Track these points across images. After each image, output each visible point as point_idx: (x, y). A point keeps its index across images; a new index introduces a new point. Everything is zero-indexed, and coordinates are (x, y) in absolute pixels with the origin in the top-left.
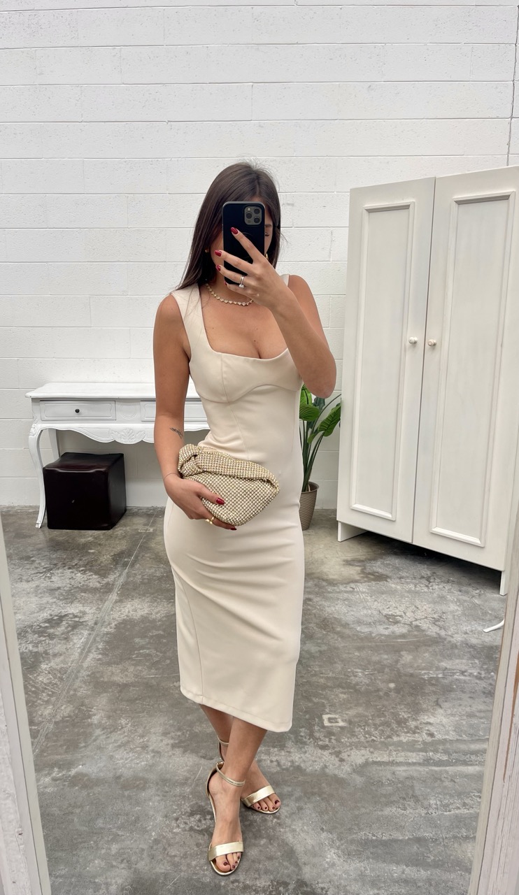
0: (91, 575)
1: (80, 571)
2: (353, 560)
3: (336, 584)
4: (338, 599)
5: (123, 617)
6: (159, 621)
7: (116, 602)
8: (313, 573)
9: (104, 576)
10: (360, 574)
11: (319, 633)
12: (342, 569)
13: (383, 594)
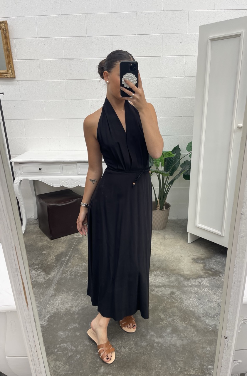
0: (40, 272)
1: (34, 269)
2: (198, 259)
3: (189, 279)
4: (191, 292)
5: (54, 310)
6: (77, 314)
7: (52, 296)
8: (174, 270)
9: (48, 273)
10: (202, 270)
11: (181, 325)
12: (192, 266)
13: (219, 287)
